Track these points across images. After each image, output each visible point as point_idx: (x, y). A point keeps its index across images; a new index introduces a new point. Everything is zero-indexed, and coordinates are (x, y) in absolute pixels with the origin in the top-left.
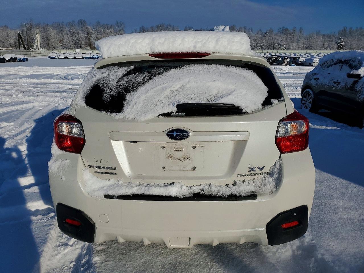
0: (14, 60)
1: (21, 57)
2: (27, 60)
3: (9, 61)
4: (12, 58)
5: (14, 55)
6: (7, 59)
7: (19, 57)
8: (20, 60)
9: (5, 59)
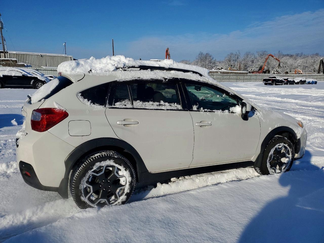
0: (303, 82)
1: (311, 80)
2: (316, 83)
3: (298, 83)
4: (301, 81)
5: (304, 78)
6: (296, 81)
7: (308, 80)
8: (309, 83)
9: (295, 82)
